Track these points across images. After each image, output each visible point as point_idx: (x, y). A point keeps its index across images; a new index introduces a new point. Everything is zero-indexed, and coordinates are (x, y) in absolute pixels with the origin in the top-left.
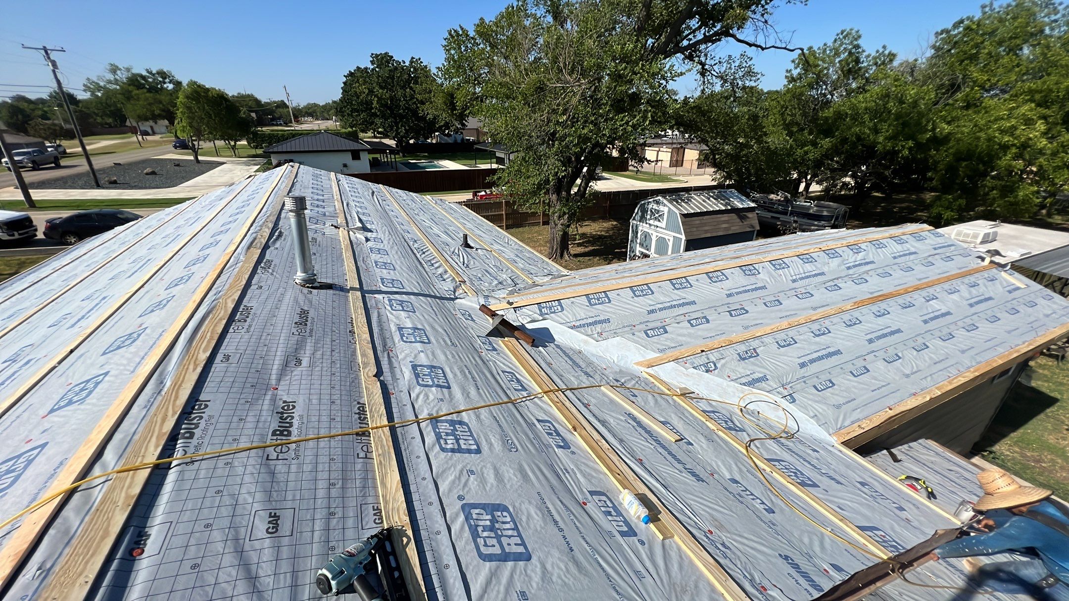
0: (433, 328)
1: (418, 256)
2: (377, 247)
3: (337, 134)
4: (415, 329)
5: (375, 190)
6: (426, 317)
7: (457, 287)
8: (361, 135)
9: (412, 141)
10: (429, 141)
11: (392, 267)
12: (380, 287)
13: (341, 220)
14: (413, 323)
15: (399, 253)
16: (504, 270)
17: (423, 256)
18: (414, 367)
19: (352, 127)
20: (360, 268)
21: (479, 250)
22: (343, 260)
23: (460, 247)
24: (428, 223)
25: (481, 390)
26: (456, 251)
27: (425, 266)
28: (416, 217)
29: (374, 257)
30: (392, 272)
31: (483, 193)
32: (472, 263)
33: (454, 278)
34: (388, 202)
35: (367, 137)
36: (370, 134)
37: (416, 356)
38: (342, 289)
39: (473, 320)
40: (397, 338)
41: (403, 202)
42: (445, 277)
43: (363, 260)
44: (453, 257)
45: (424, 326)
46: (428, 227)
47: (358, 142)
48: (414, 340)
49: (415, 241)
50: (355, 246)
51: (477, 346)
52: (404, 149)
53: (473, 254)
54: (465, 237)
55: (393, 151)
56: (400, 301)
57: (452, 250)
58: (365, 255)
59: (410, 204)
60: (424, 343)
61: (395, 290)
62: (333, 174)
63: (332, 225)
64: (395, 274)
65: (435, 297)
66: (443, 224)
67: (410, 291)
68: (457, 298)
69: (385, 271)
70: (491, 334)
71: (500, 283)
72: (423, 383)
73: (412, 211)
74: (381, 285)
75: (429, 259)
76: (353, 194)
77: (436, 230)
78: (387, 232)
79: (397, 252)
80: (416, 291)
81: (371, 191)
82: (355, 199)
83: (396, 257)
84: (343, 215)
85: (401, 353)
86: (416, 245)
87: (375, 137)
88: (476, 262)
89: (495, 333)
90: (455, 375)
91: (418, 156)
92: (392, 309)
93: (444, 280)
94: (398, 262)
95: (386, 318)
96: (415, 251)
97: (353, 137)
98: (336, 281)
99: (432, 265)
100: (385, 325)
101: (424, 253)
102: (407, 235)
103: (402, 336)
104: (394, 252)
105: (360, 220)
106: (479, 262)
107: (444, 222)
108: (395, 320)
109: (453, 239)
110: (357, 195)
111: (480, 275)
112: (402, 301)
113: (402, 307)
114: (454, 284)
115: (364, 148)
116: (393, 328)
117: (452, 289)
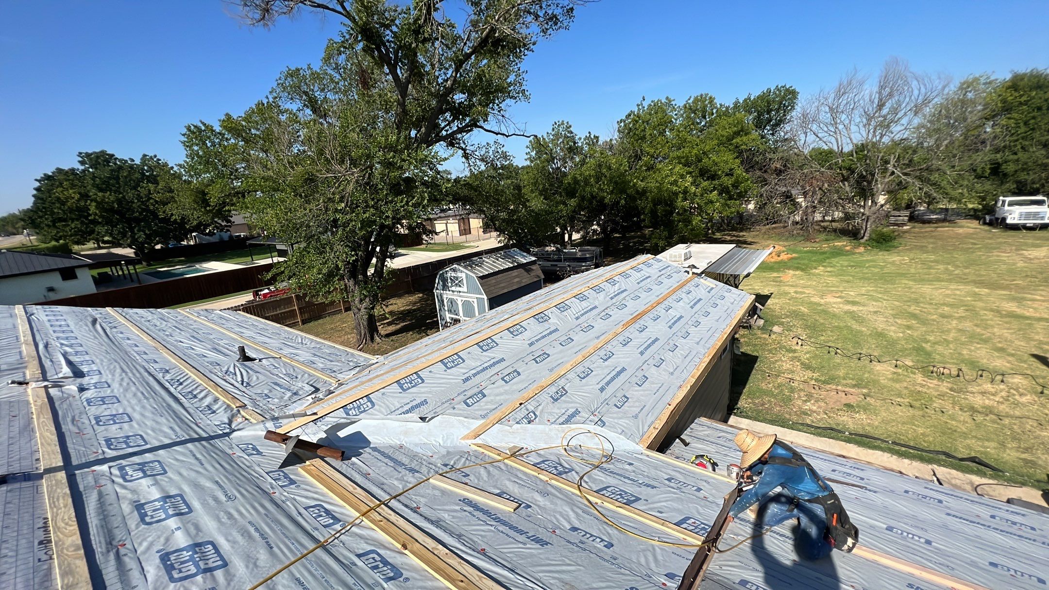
0: (196, 486)
1: (172, 390)
2: (100, 395)
3: (32, 251)
4: (167, 498)
5: (97, 316)
6: (185, 473)
7: (233, 416)
8: (76, 248)
9: (158, 247)
10: (185, 243)
11: (127, 419)
12: (104, 452)
13: (31, 371)
14: (162, 490)
15: (139, 394)
16: (299, 377)
17: (181, 387)
18: (165, 558)
19: (57, 241)
20: (67, 435)
21: (264, 361)
22: (33, 430)
23: (237, 364)
24: (187, 343)
25: (275, 549)
26: (232, 369)
27: (183, 400)
28: (169, 339)
29: (93, 411)
30: (126, 426)
31: (266, 291)
32: (255, 378)
33: (228, 406)
34: (120, 329)
35: (88, 249)
36: (91, 245)
37: (167, 540)
38: (30, 477)
39: (259, 453)
40: (133, 521)
41: (147, 324)
42: (215, 407)
43: (73, 420)
44: (227, 377)
45: (181, 489)
46: (187, 348)
47: (71, 258)
48: (163, 516)
49: (167, 371)
50: (57, 404)
51: (267, 487)
52: (146, 255)
53: (256, 368)
54: (242, 350)
55: (129, 261)
56: (138, 464)
57: (224, 369)
58: (77, 412)
59: (158, 324)
60: (182, 514)
61: (130, 450)
62: (19, 309)
63: (13, 382)
64: (132, 427)
65: (200, 439)
66: (211, 340)
67: (157, 444)
68: (234, 431)
69: (114, 428)
70: (287, 463)
71: (295, 394)
72: (181, 575)
73: (161, 334)
74: (106, 450)
75: (189, 390)
76: (57, 329)
77: (199, 350)
78: (118, 370)
79: (135, 395)
80: (167, 441)
81: (90, 319)
82: (61, 335)
83: (134, 401)
84: (36, 362)
85: (140, 544)
86: (168, 377)
87: (100, 248)
88: (260, 376)
89: (292, 460)
90: (233, 542)
91: (171, 262)
92: (126, 480)
93: (214, 412)
94: (138, 408)
95: (114, 497)
96: (167, 385)
97: (65, 251)
98: (16, 468)
99: (195, 397)
100: (113, 510)
101: (181, 384)
102: (152, 367)
103: (143, 517)
104: (129, 395)
105: (70, 363)
106: (265, 375)
107: (211, 337)
108: (130, 496)
109: (226, 355)
110: (65, 329)
111: (266, 392)
112: (143, 464)
113: (144, 472)
114: (229, 414)
115: (80, 263)
116: (126, 508)
117: (226, 421)
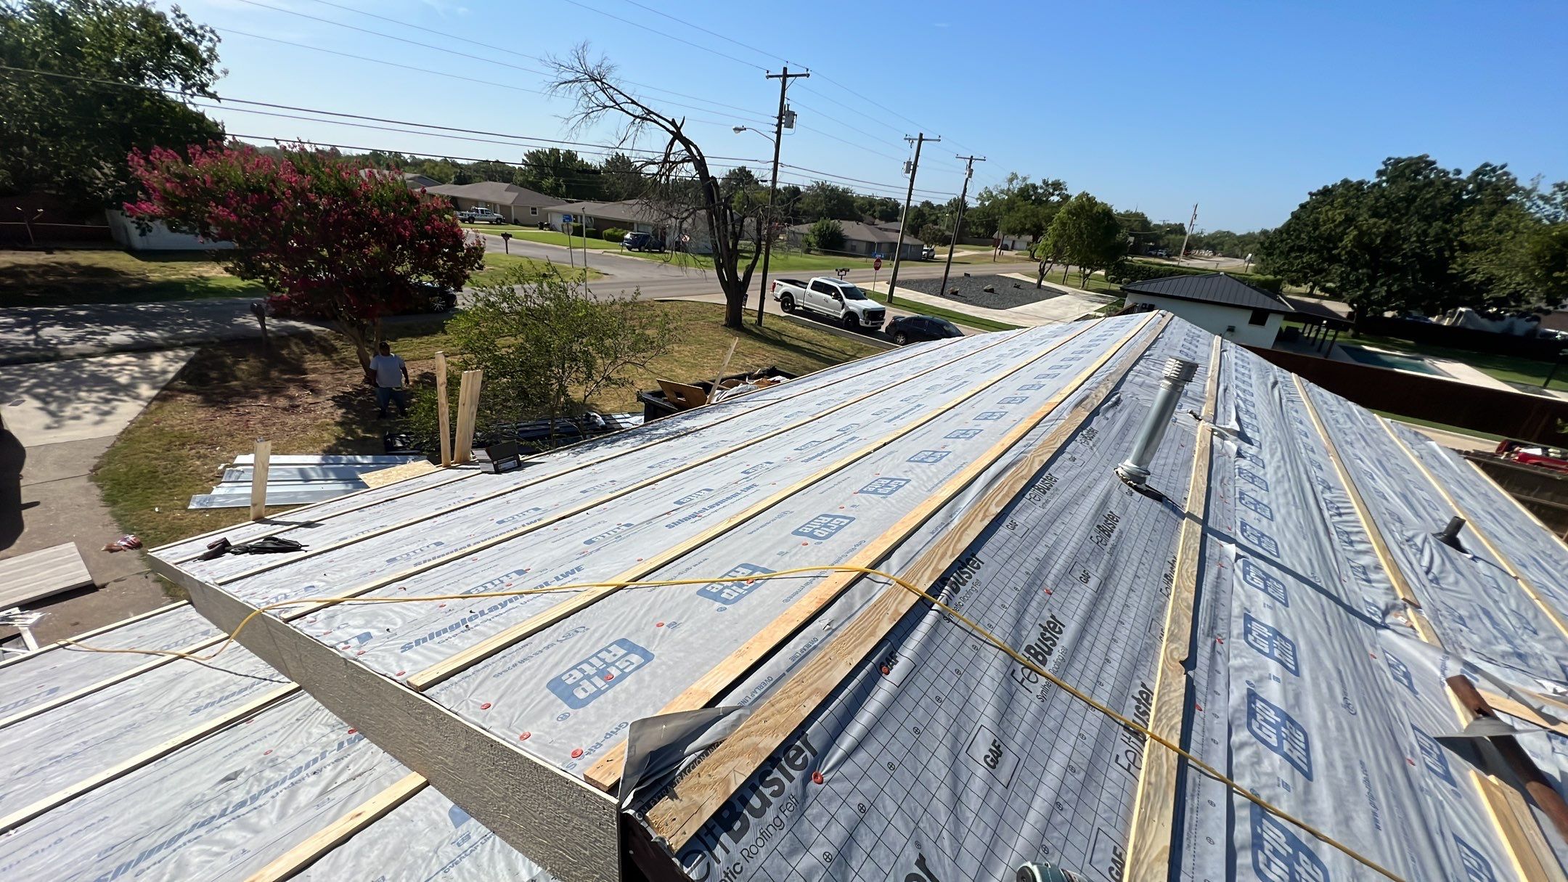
0: (1314, 652)
1: (1326, 514)
2: (1253, 471)
3: (1242, 280)
4: (1277, 634)
5: (1280, 379)
6: (1307, 625)
7: (1394, 607)
8: (1288, 288)
9: (1388, 314)
10: (1434, 320)
11: (1268, 514)
12: (1235, 534)
13: (1206, 410)
14: (1277, 620)
15: (1290, 496)
16: (1542, 635)
17: (1337, 519)
18: (1252, 696)
19: (1275, 274)
20: (1213, 491)
21: (1480, 564)
22: (1190, 468)
23: (1431, 539)
24: (1368, 466)
25: (1382, 834)
26: (1419, 541)
27: (1335, 536)
28: (1347, 447)
29: (1242, 484)
30: (1265, 521)
32: (1451, 579)
33: (1392, 589)
34: (1297, 406)
35: (1296, 293)
36: (1305, 289)
37: (1261, 680)
38: (1175, 508)
39: (1411, 687)
40: (1238, 627)
41: (1329, 414)
42: (1373, 576)
43: (1222, 481)
44: (1406, 548)
45: (1296, 639)
46: (1366, 473)
47: (1275, 298)
48: (1267, 651)
49: (1329, 488)
50: (1215, 455)
51: (1405, 745)
52: (1366, 324)
53: (1460, 563)
54: (1458, 524)
55: (1336, 323)
56: (1264, 573)
57: (1410, 534)
58: (1227, 474)
59: (1341, 421)
61: (1260, 550)
62: (1217, 339)
63: (1191, 412)
64: (1270, 527)
65: (1338, 601)
66: (1403, 480)
67: (1289, 566)
68: (1387, 627)
69: (1253, 514)
70: (1451, 743)
71: (1520, 656)
73: (1340, 436)
74: (1239, 533)
75: (1349, 529)
76: (1239, 376)
77: (1382, 484)
78: (1279, 454)
79: (1285, 494)
80: (1300, 572)
81: (1272, 380)
82: (1240, 384)
83: (1282, 500)
84: (1213, 402)
85: (1235, 657)
86: (1328, 495)
87: (1311, 295)
88: (1462, 582)
89: (1468, 748)
90: (1330, 765)
91: (1388, 342)
92: (1245, 578)
93: (1369, 581)
94: (1283, 511)
95: (1230, 587)
96: (1323, 504)
97: (1272, 289)
98: (1170, 494)
99: (1351, 543)
100: (1224, 599)
101: (1340, 515)
102: (1314, 471)
103: (1247, 632)
104: (1280, 490)
105: (1238, 419)
106: (1471, 585)
107: (1406, 476)
108: (1243, 598)
109: (1417, 515)
110: (1246, 379)
111: (1463, 612)
112: (1269, 577)
113: (1266, 585)
114: (1389, 599)
115: (1282, 308)
116: (1236, 610)
117: (1383, 607)
